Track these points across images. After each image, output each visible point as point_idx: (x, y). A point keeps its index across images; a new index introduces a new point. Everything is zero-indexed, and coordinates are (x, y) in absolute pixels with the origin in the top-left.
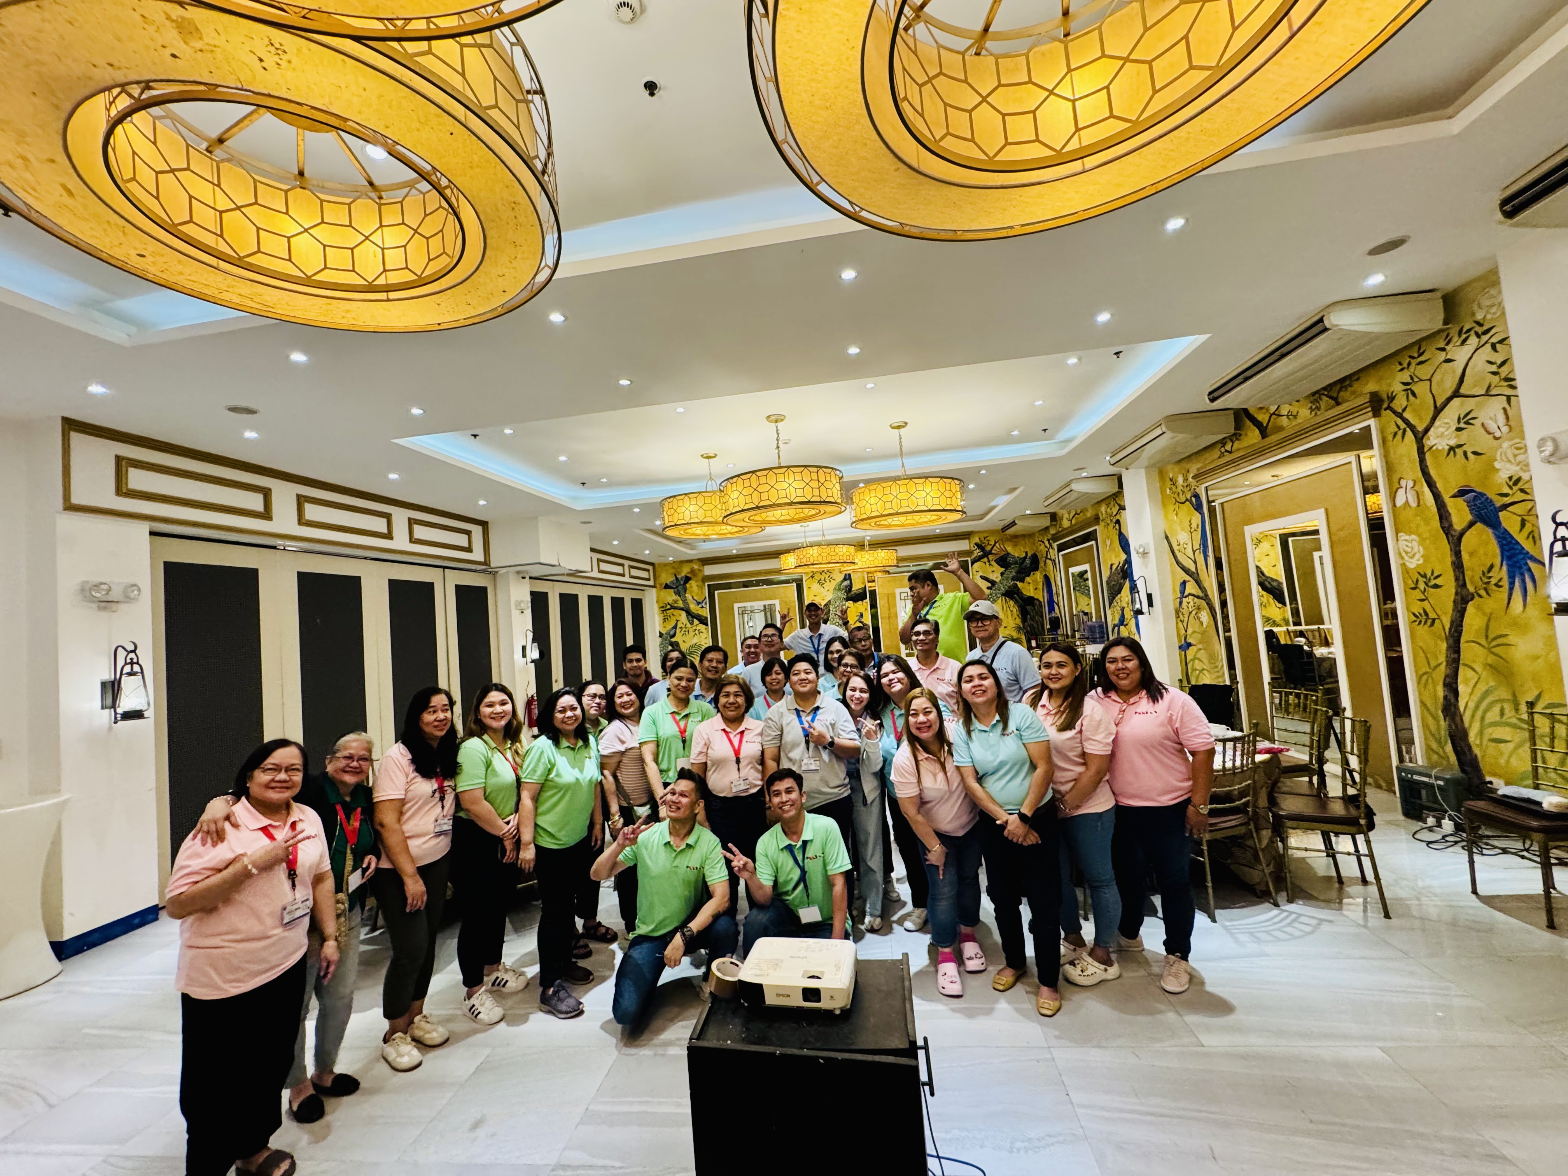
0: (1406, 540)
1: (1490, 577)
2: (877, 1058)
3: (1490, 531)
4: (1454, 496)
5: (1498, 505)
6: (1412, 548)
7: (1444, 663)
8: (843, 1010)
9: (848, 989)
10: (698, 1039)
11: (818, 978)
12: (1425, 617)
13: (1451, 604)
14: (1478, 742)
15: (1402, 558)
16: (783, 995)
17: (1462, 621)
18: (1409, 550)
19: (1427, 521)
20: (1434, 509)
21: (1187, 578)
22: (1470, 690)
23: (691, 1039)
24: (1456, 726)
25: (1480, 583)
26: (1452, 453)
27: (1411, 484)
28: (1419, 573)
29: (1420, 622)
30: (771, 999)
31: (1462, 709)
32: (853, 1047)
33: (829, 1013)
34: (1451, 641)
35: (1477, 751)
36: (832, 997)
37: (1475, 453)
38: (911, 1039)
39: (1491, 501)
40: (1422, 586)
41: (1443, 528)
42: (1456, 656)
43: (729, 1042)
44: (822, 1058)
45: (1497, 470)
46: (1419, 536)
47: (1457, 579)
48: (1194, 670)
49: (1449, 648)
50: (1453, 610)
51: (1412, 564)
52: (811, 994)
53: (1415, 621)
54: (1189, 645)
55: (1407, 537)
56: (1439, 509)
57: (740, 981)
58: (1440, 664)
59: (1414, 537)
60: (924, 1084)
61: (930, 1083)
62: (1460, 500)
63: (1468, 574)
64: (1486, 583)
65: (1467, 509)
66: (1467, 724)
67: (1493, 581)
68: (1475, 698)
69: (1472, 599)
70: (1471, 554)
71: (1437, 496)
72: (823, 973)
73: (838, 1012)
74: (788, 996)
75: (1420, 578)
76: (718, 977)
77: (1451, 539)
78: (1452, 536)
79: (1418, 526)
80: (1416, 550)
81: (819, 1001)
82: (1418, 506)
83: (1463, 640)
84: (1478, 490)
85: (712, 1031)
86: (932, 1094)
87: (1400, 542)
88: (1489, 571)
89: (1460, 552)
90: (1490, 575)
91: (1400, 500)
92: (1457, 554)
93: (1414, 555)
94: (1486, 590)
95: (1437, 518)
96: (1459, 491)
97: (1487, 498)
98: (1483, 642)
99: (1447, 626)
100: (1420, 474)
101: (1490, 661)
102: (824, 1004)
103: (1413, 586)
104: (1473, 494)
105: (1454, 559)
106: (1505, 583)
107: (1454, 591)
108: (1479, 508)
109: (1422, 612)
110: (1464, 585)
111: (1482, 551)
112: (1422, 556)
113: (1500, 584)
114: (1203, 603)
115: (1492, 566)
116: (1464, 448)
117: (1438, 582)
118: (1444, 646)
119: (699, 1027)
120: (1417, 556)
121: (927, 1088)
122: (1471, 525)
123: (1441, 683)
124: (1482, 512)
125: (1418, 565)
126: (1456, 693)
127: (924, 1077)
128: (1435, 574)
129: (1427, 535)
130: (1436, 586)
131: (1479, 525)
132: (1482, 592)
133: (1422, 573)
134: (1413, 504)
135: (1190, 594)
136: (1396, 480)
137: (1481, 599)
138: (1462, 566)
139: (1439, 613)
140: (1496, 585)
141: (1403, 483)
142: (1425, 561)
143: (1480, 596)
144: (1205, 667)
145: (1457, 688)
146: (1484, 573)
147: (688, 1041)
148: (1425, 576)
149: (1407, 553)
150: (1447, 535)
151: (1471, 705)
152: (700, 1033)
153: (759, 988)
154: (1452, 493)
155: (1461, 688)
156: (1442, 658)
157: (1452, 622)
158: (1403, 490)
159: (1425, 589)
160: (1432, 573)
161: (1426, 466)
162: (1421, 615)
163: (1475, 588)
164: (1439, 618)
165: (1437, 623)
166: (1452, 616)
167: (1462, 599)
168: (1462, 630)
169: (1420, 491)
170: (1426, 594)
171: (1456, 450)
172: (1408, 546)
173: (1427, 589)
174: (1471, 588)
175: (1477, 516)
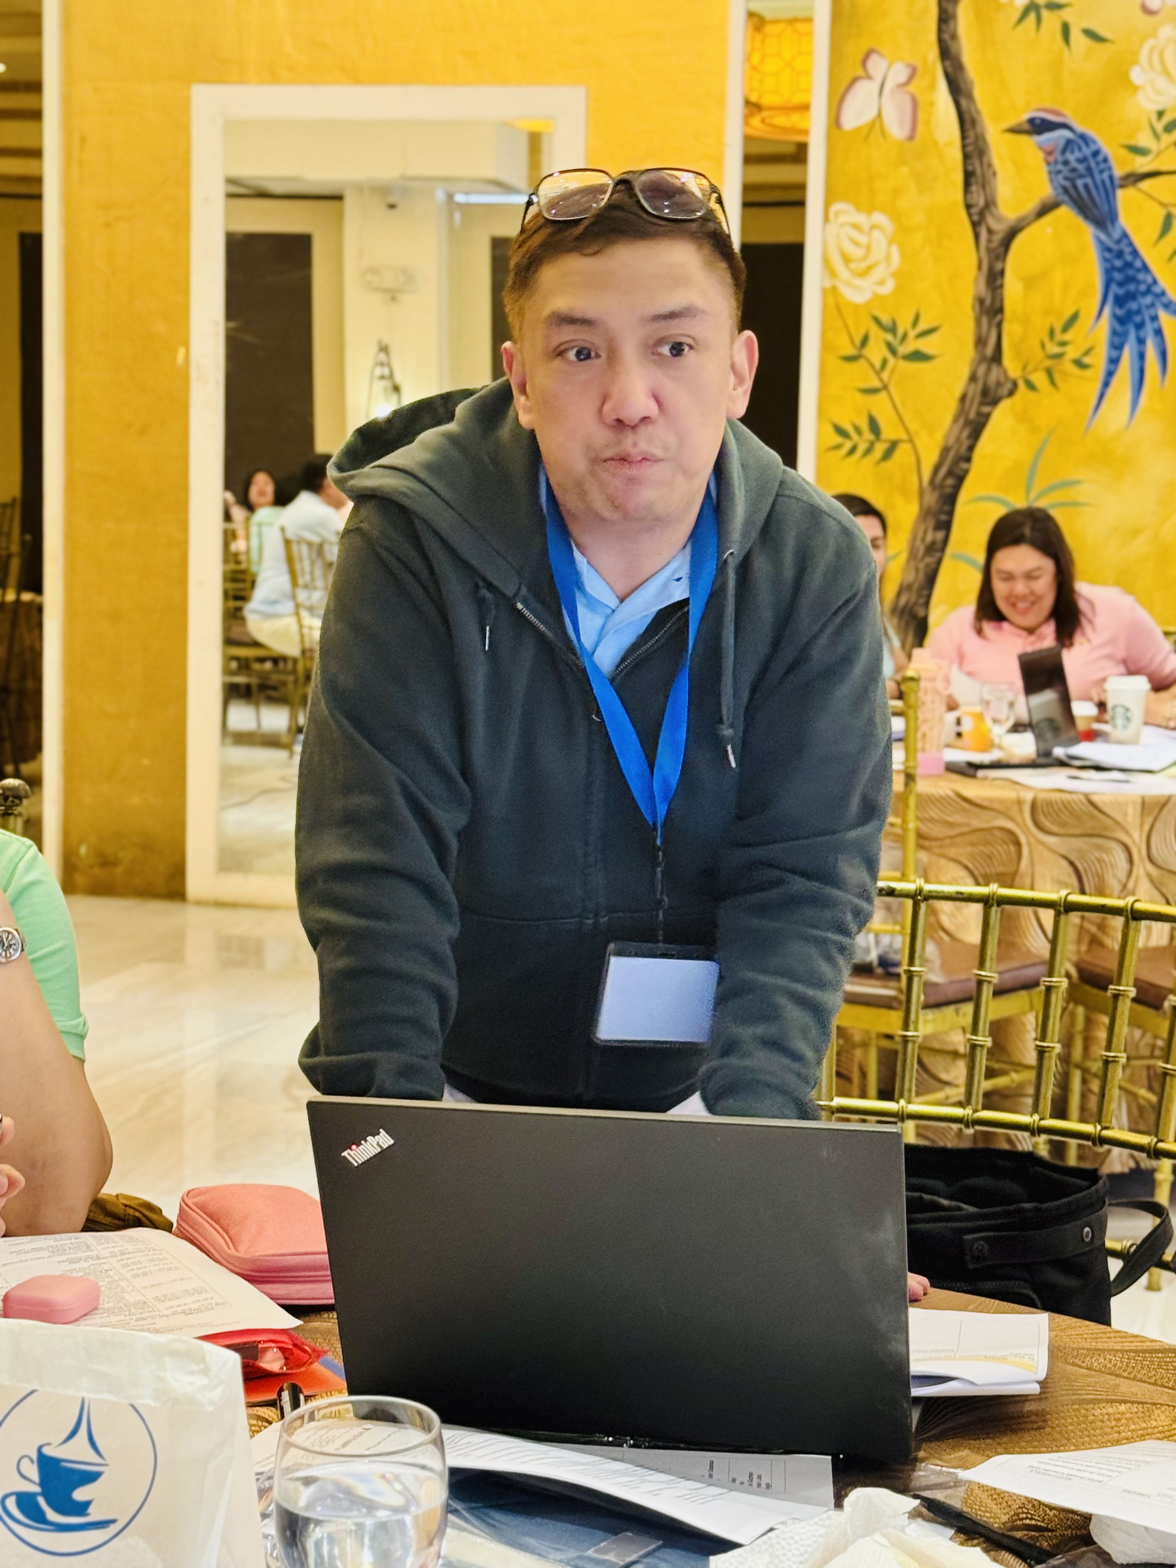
0: (856, 227)
1: (1063, 344)
4: (1015, 130)
5: (1119, 172)
6: (868, 248)
12: (868, 435)
13: (952, 406)
15: (833, 274)
17: (971, 448)
18: (857, 252)
19: (925, 183)
20: (956, 155)
25: (1039, 354)
26: (1032, 16)
27: (899, 73)
28: (877, 320)
29: (853, 450)
34: (931, 499)
37: (1090, 34)
40: (876, 352)
41: (968, 207)
42: (940, 535)
45: (1135, 89)
46: (896, 216)
47: (980, 342)
49: (925, 514)
50: (955, 420)
51: (858, 293)
53: (838, 447)
55: (861, 218)
56: (966, 157)
59: (879, 218)
62: (1027, 141)
63: (1011, 331)
64: (1052, 357)
65: (1044, 169)
67: (1072, 353)
69: (1011, 393)
70: (1029, 283)
71: (968, 121)
75: (875, 333)
77: (984, 235)
78: (990, 231)
79: (896, 192)
80: (878, 254)
82: (911, 138)
84: (1079, 127)
87: (832, 228)
88: (1064, 330)
89: (1002, 273)
91: (856, 113)
92: (993, 277)
93: (869, 269)
94: (1049, 373)
95: (958, 177)
96: (1031, 121)
99: (930, 459)
100: (933, 53)
103: (851, 351)
104: (1066, 134)
105: (983, 289)
106: (1099, 360)
107: (965, 372)
108: (1074, 170)
109: (864, 425)
110: (997, 357)
111: (1058, 278)
112: (895, 275)
113: (1087, 360)
115: (1074, 318)
116: (1066, 15)
117: (925, 345)
118: (910, 511)
120: (879, 273)
122: (1045, 210)
124: (1080, 183)
125: (877, 297)
128: (922, 326)
129: (918, 219)
130: (918, 356)
131: (1065, 212)
132: (1039, 379)
133: (885, 319)
134: (896, 129)
136: (854, 50)
137: (1032, 395)
138: (1001, 310)
139: (913, 426)
140: (1080, 364)
141: (877, 65)
142: (899, 290)
143: (1031, 386)
145: (926, 617)
146: (1052, 333)
148: (891, 328)
149: (847, 260)
150: (975, 225)
154: (1012, 122)
155: (937, 614)
156: (899, 544)
157: (945, 451)
158: (874, 86)
159: (884, 363)
160: (916, 321)
161: (954, 36)
162: (858, 430)
163: (1024, 368)
164: (911, 441)
165: (903, 453)
166: (947, 436)
167: (985, 392)
168: (967, 472)
169: (922, 99)
170: (885, 375)
171: (1045, 13)
172: (855, 243)
173: (891, 360)
174: (1011, 364)
175: (1066, 190)
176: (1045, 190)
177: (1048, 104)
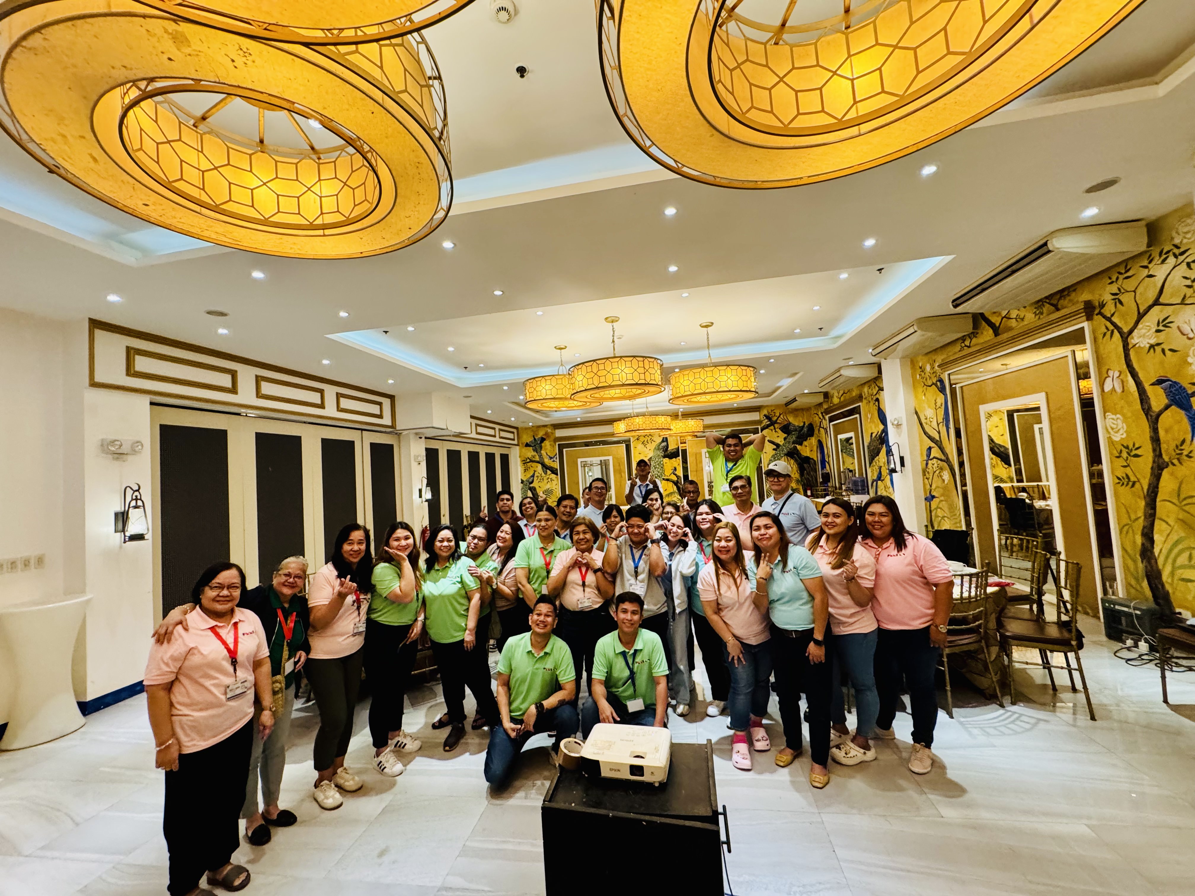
0: (1113, 419)
1: (1182, 450)
2: (688, 823)
3: (1183, 412)
4: (1153, 384)
5: (1190, 392)
6: (1117, 425)
7: (1143, 518)
8: (660, 783)
9: (665, 766)
10: (550, 801)
11: (642, 757)
12: (1127, 480)
13: (1149, 471)
14: (1170, 580)
15: (1109, 433)
16: (615, 770)
17: (1158, 484)
18: (1114, 426)
19: (1129, 404)
20: (1136, 394)
21: (933, 445)
22: (1163, 539)
23: (544, 801)
24: (1152, 567)
25: (1174, 453)
26: (1152, 350)
27: (1117, 374)
28: (1123, 445)
29: (1123, 484)
30: (605, 773)
31: (1156, 554)
32: (669, 813)
33: (650, 785)
34: (1148, 499)
35: (1168, 587)
36: (652, 773)
37: (1171, 350)
38: (714, 809)
39: (1184, 389)
40: (1125, 455)
41: (1143, 410)
42: (1152, 511)
43: (573, 805)
44: (645, 821)
45: (1190, 364)
46: (1124, 415)
47: (1154, 450)
48: (937, 516)
49: (1147, 505)
50: (1151, 475)
51: (1117, 438)
52: (637, 770)
53: (1119, 483)
54: (933, 497)
55: (1114, 417)
56: (1140, 395)
57: (582, 757)
58: (1140, 517)
59: (1118, 416)
60: (724, 843)
61: (728, 843)
62: (1157, 386)
63: (1164, 446)
64: (1177, 454)
65: (1164, 395)
66: (1160, 567)
67: (1185, 453)
68: (1168, 546)
69: (1167, 467)
70: (1167, 431)
71: (1139, 384)
72: (646, 753)
73: (657, 785)
74: (619, 770)
75: (1123, 449)
76: (565, 754)
77: (1149, 417)
78: (1151, 416)
79: (1122, 408)
80: (1120, 427)
81: (642, 775)
82: (1123, 391)
83: (1158, 500)
84: (1174, 380)
85: (560, 796)
86: (729, 851)
87: (1107, 420)
88: (1181, 445)
89: (1157, 428)
90: (1182, 448)
91: (1108, 387)
92: (1155, 430)
93: (1118, 431)
94: (1178, 459)
95: (1139, 401)
96: (1157, 380)
97: (1181, 387)
98: (1175, 501)
99: (1146, 487)
100: (1125, 366)
101: (1181, 517)
102: (646, 778)
103: (1118, 455)
104: (1170, 382)
105: (1152, 434)
107: (1151, 460)
108: (1174, 394)
109: (1125, 477)
110: (1161, 455)
111: (1176, 428)
112: (1125, 432)
113: (1191, 455)
114: (945, 464)
115: (1183, 442)
116: (1162, 346)
117: (1138, 452)
118: (1142, 503)
119: (551, 792)
120: (1121, 432)
121: (725, 846)
122: (1167, 407)
123: (1140, 533)
124: (1177, 397)
125: (1122, 439)
126: (1152, 541)
127: (723, 838)
128: (1137, 446)
129: (1129, 414)
130: (1136, 456)
131: (1173, 407)
132: (1175, 461)
133: (1125, 445)
134: (1119, 390)
135: (934, 458)
136: (1104, 370)
137: (1174, 467)
138: (1159, 440)
139: (1138, 476)
140: (1187, 456)
141: (1111, 373)
142: (1127, 435)
143: (1174, 465)
144: (946, 515)
145: (1153, 538)
146: (1177, 446)
147: (542, 802)
148: (1127, 447)
149: (1112, 429)
150: (1146, 415)
151: (1165, 552)
152: (551, 797)
153: (597, 763)
154: (1151, 383)
155: (1156, 537)
156: (1140, 513)
157: (1150, 485)
158: (1111, 379)
159: (1127, 458)
160: (1134, 445)
161: (1130, 360)
162: (1124, 478)
163: (1170, 458)
164: (1139, 481)
165: (1137, 485)
166: (1150, 480)
167: (1159, 466)
168: (1158, 491)
169: (1124, 380)
170: (1128, 462)
171: (1156, 347)
172: (1114, 424)
173: (1129, 458)
174: (1166, 458)
175: (1172, 400)
176: (1165, 401)
177: (1162, 375)
